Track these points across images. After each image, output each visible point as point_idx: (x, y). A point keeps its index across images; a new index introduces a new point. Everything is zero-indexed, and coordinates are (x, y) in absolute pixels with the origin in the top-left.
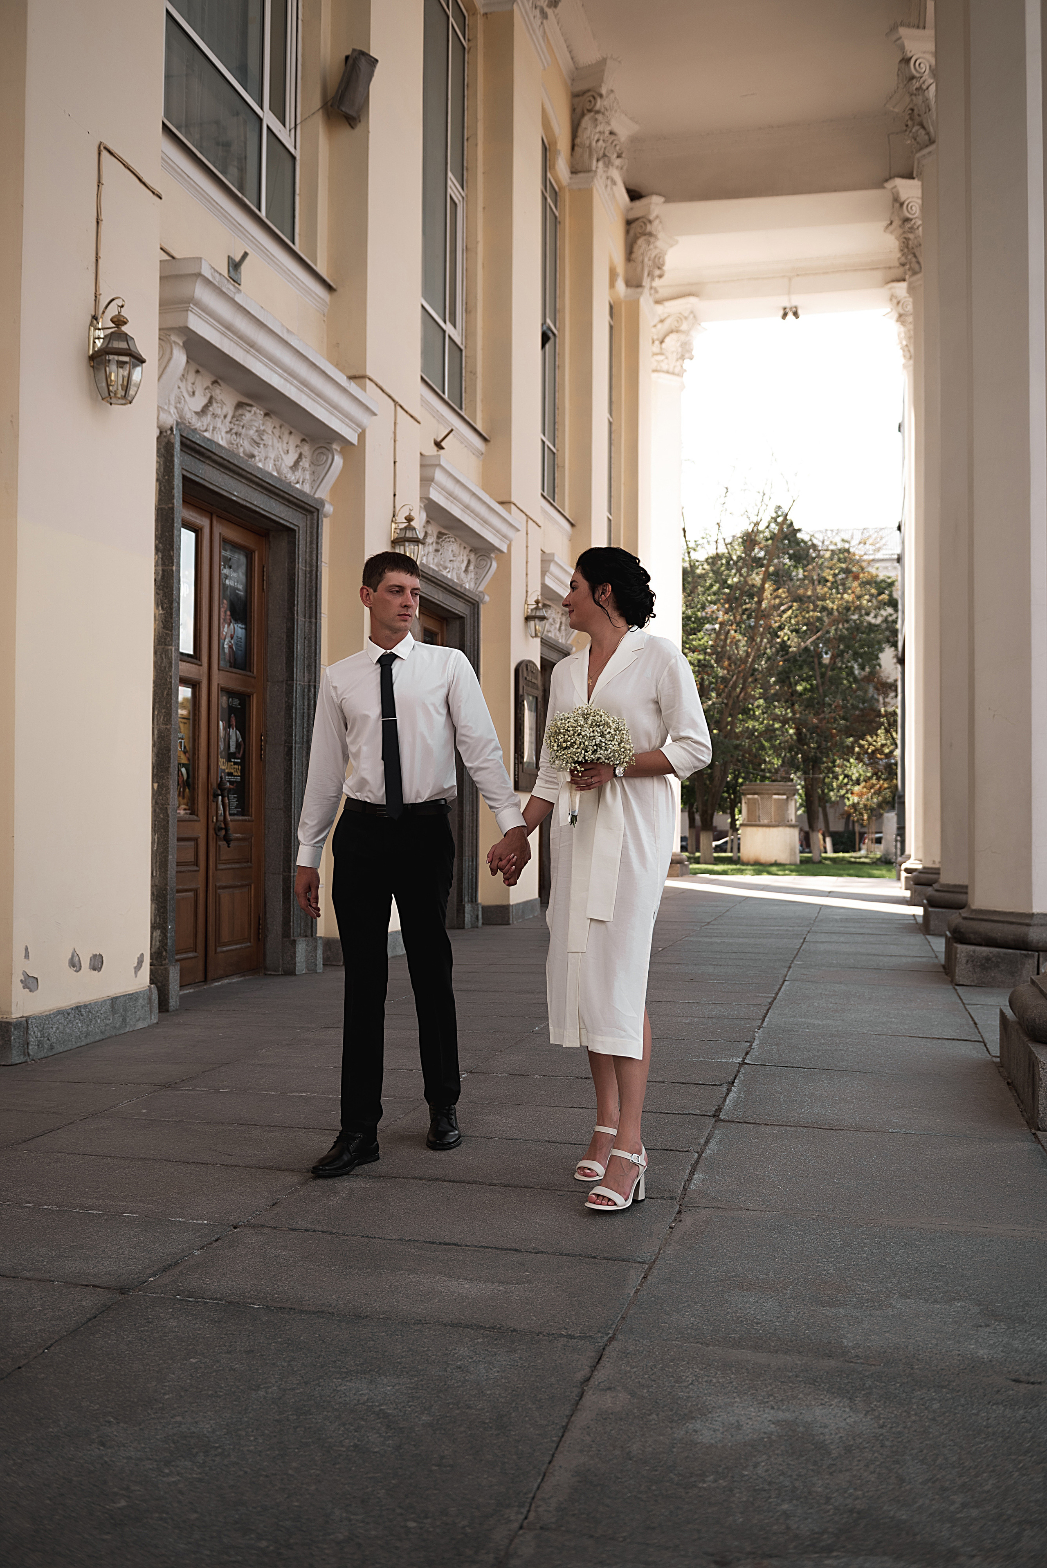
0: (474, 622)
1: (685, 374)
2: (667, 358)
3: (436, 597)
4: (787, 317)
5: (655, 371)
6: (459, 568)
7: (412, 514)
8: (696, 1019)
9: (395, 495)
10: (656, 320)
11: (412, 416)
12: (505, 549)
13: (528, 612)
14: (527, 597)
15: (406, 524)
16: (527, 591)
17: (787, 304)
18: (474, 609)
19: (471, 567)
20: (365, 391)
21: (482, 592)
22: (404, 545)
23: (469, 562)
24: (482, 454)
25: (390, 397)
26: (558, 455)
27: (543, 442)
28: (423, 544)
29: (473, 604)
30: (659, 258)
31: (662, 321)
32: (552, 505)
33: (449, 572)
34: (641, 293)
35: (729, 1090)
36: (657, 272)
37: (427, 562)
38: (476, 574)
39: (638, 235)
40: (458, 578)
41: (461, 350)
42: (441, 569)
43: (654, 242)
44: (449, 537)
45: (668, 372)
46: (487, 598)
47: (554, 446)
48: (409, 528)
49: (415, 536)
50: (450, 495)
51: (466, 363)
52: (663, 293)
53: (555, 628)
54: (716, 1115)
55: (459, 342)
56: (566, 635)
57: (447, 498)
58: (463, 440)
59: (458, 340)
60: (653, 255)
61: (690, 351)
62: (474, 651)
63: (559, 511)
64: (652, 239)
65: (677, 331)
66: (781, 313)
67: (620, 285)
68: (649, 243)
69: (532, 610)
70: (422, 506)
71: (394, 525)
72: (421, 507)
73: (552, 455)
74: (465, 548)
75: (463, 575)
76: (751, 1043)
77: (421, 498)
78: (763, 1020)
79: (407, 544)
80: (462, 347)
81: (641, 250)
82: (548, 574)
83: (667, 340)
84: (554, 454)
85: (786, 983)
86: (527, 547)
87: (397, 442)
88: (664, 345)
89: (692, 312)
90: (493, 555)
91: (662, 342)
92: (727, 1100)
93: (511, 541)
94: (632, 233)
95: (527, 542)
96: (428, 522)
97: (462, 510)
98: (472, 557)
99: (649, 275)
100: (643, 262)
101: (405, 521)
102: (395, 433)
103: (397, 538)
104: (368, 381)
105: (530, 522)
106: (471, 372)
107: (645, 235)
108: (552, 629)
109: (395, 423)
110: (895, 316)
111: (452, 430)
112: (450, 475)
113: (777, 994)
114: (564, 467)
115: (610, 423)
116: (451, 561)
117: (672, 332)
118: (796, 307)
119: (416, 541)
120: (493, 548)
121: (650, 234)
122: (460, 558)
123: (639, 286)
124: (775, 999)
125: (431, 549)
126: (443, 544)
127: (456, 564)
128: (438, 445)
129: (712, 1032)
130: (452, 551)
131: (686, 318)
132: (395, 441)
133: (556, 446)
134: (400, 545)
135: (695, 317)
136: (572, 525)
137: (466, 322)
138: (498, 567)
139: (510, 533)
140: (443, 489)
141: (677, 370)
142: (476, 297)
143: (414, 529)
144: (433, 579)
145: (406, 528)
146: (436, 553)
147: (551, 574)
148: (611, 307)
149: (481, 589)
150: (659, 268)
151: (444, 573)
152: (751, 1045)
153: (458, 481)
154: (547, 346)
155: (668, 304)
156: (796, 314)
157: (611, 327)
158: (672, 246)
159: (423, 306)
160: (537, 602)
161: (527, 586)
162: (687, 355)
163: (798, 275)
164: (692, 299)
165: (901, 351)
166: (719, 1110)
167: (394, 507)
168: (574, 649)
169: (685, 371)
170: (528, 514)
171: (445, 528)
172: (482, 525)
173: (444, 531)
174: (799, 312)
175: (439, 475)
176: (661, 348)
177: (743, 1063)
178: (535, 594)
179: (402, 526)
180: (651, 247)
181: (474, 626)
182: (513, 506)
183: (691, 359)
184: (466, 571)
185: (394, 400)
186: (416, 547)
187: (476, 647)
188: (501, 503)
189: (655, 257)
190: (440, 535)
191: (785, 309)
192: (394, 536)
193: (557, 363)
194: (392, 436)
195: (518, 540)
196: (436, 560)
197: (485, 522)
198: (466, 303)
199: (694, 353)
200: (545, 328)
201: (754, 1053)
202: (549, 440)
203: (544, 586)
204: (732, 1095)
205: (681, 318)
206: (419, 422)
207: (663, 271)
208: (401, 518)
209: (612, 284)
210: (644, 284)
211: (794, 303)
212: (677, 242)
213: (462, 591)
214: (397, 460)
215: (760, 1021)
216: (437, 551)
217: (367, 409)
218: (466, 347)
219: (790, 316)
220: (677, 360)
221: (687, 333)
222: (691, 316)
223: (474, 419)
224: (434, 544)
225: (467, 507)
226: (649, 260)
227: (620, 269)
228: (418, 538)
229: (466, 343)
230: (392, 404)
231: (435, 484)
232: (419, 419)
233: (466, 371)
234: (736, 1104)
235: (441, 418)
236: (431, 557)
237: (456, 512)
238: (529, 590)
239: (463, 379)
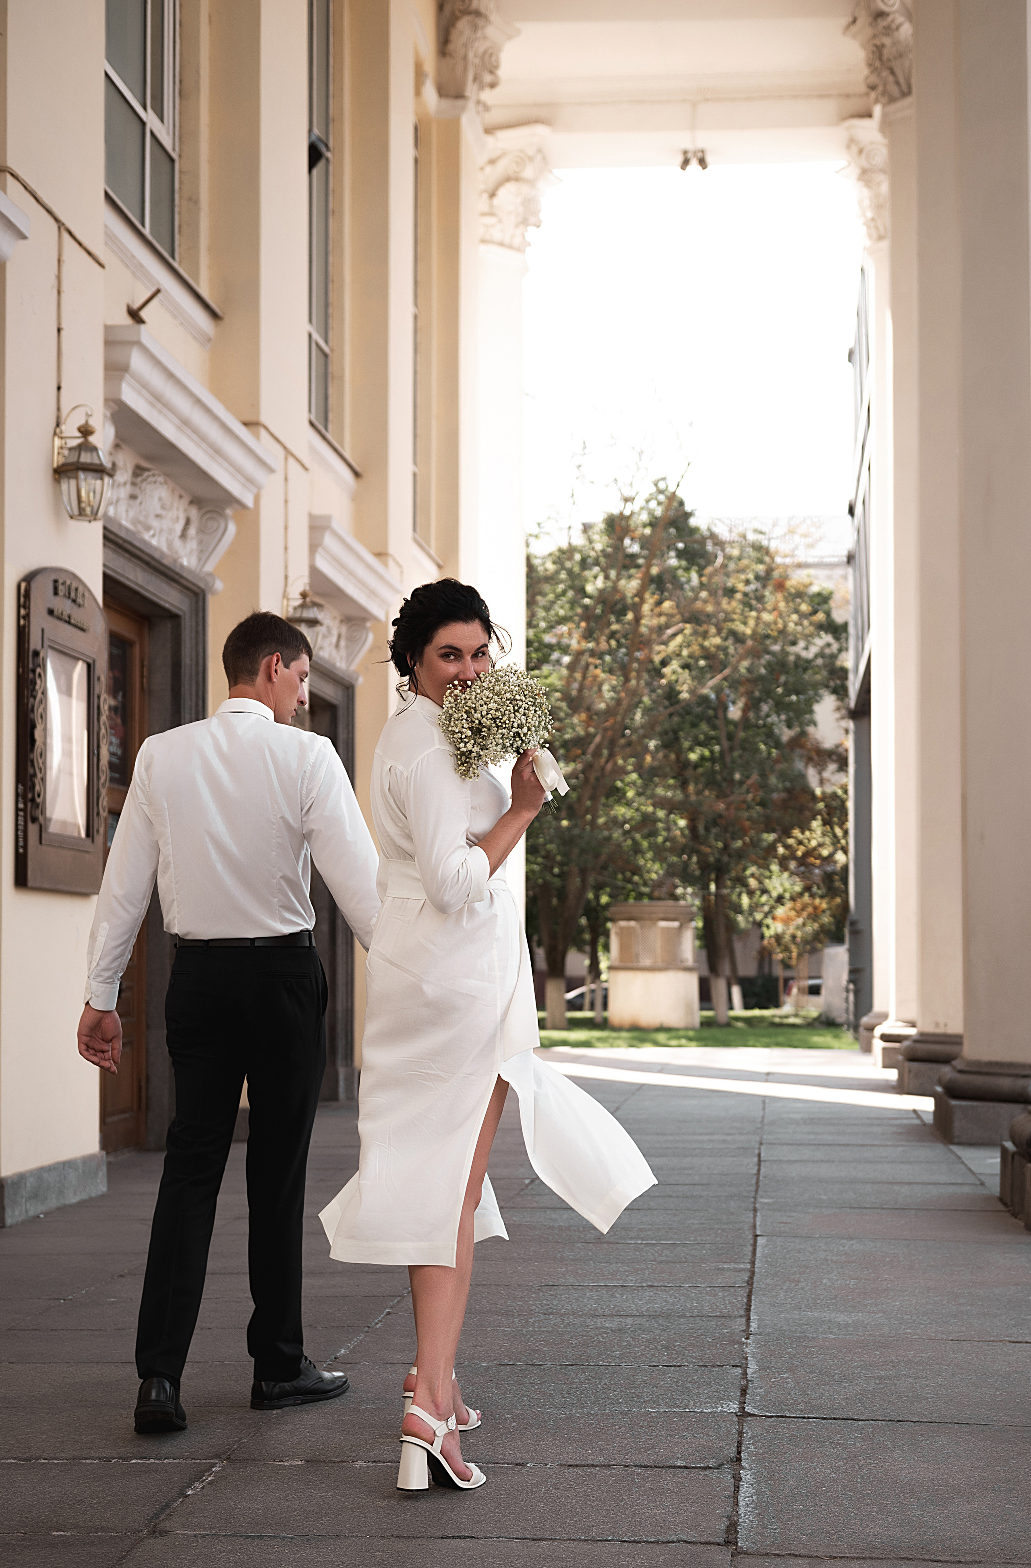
0: (197, 624)
1: (528, 249)
2: (500, 221)
3: (131, 577)
4: (688, 167)
5: (483, 241)
6: (171, 531)
7: (92, 422)
8: (629, 1321)
9: (59, 388)
10: (482, 159)
11: (89, 253)
12: (249, 501)
13: (287, 612)
14: (286, 585)
15: (79, 440)
16: (286, 577)
17: (689, 146)
18: (197, 602)
19: (192, 531)
20: (5, 192)
21: (210, 574)
22: (77, 478)
23: (188, 522)
24: (209, 340)
25: (49, 212)
26: (333, 358)
27: (310, 336)
28: (111, 476)
29: (196, 594)
30: (491, 55)
31: (492, 162)
32: (324, 438)
33: (153, 536)
34: (463, 109)
35: (737, 1479)
36: (488, 78)
37: (116, 514)
38: (200, 542)
39: (458, 14)
40: (170, 545)
41: (172, 160)
42: (140, 528)
43: (483, 28)
44: (153, 475)
45: (502, 244)
46: (219, 585)
47: (326, 342)
48: (86, 447)
49: (96, 461)
50: (157, 399)
51: (181, 182)
52: (494, 117)
53: (330, 644)
54: (729, 1542)
55: (168, 146)
56: (348, 656)
57: (151, 404)
58: (176, 312)
59: (167, 141)
60: (481, 51)
61: (536, 213)
62: (197, 674)
63: (336, 450)
64: (481, 22)
65: (517, 179)
66: (680, 159)
67: (430, 91)
68: (475, 28)
69: (295, 609)
70: (108, 414)
71: (57, 442)
72: (105, 416)
73: (322, 358)
74: (181, 497)
75: (177, 543)
76: (745, 1368)
77: (106, 400)
78: (749, 1319)
79: (81, 475)
80: (174, 155)
81: (463, 39)
82: (320, 550)
83: (502, 192)
84: (326, 355)
85: (760, 1241)
86: (286, 502)
87: (63, 295)
88: (496, 201)
89: (539, 151)
90: (229, 512)
91: (492, 195)
92: (741, 1503)
93: (259, 488)
94: (447, 9)
95: (286, 494)
96: (117, 446)
97: (178, 428)
98: (194, 513)
99: (475, 79)
100: (465, 58)
101: (79, 434)
102: (59, 278)
103: (64, 465)
104: (9, 177)
105: (291, 461)
106: (190, 199)
107: (470, 13)
108: (326, 644)
109: (59, 261)
110: (854, 171)
111: (158, 291)
112: (157, 363)
113: (753, 1263)
114: (342, 378)
115: (416, 317)
116: (158, 516)
117: (508, 179)
118: (703, 151)
119: (99, 470)
120: (229, 499)
121: (478, 13)
122: (172, 514)
123: (460, 96)
124: (753, 1273)
125: (124, 493)
126: (144, 485)
127: (166, 524)
128: (135, 315)
129: (667, 1348)
130: (160, 499)
131: (531, 159)
132: (59, 292)
133: (330, 343)
134: (69, 478)
135: (544, 158)
136: (357, 474)
137: (180, 113)
138: (238, 533)
139: (259, 474)
140: (145, 386)
141: (517, 242)
142: (198, 72)
143: (94, 449)
144: (126, 545)
145: (80, 448)
146: (132, 502)
147: (326, 550)
148: (416, 129)
149: (209, 568)
150: (491, 72)
151: (147, 536)
152: (745, 1374)
153: (170, 375)
154: (315, 171)
155: (502, 135)
156: (702, 162)
157: (416, 161)
158: (510, 38)
159: (107, 75)
160: (304, 595)
161: (286, 567)
162: (532, 220)
163: (707, 100)
164: (540, 130)
165: (865, 228)
166: (733, 1527)
167: (59, 409)
168: (361, 680)
169: (529, 244)
170: (288, 445)
171: (149, 458)
172: (211, 457)
173: (145, 464)
174: (709, 159)
175: (137, 361)
176: (491, 206)
177: (743, 1415)
178: (300, 583)
179: (74, 443)
180: (479, 34)
181: (197, 632)
182: (263, 432)
183: (538, 226)
184: (183, 535)
185: (56, 220)
186: (99, 482)
187: (201, 668)
188: (246, 424)
189: (485, 52)
190: (138, 471)
191: (685, 153)
192: (57, 461)
193: (331, 206)
194: (54, 282)
195: (272, 486)
196: (131, 514)
197: (217, 452)
198: (181, 82)
199: (542, 216)
200: (314, 138)
201: (756, 1391)
202: (318, 331)
203: (315, 572)
204: (746, 1490)
205: (523, 159)
206: (101, 265)
207: (497, 77)
208: (70, 429)
209: (418, 92)
210: (468, 93)
211: (700, 145)
212: (519, 32)
213: (177, 570)
214: (63, 326)
215: (744, 1320)
216: (133, 497)
217: (10, 225)
218: (180, 156)
219: (694, 165)
220: (517, 225)
221: (531, 183)
222: (539, 157)
223: (197, 279)
224: (128, 486)
225: (185, 423)
226: (476, 56)
227: (430, 65)
228: (101, 465)
229: (181, 150)
230: (54, 226)
231: (132, 376)
232: (102, 259)
233: (180, 198)
234: (759, 1506)
235: (139, 271)
236: (122, 508)
237: (168, 429)
238: (290, 574)
239: (177, 210)
